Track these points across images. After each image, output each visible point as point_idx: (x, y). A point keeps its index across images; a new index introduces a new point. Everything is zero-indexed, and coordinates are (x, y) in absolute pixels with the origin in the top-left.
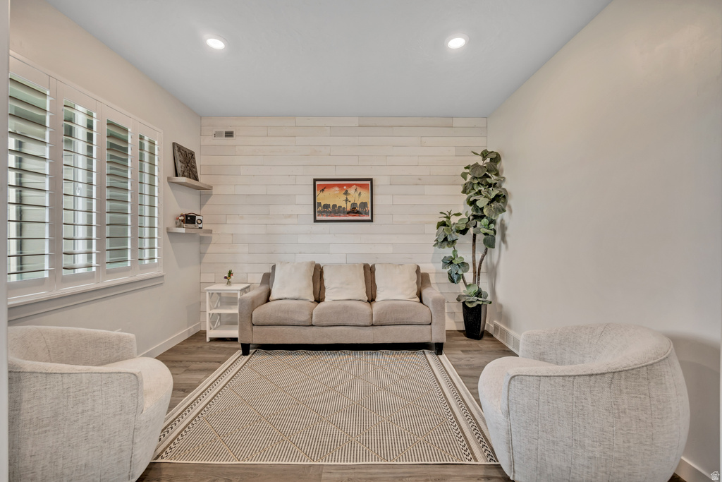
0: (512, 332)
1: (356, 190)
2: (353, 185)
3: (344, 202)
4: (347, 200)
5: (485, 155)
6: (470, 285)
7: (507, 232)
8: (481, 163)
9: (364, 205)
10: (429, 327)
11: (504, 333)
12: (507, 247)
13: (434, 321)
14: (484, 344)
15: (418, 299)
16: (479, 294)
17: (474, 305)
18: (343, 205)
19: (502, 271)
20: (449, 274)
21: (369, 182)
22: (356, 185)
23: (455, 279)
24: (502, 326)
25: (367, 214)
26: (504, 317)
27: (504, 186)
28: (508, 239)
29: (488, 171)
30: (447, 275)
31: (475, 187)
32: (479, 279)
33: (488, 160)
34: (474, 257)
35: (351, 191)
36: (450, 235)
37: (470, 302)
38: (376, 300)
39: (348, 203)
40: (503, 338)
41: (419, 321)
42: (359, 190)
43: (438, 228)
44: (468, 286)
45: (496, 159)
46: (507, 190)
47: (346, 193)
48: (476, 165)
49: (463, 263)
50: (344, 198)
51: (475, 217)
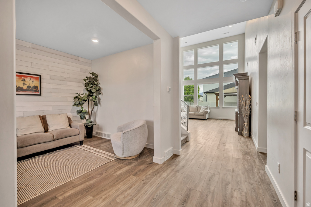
0: (103, 132)
1: (30, 79)
2: (29, 76)
3: (23, 85)
4: (24, 84)
5: (93, 74)
6: (88, 120)
7: (101, 101)
8: (92, 77)
9: (36, 87)
10: (78, 136)
11: (100, 134)
12: (101, 106)
13: (80, 133)
14: (93, 139)
15: (69, 127)
16: (91, 122)
17: (91, 126)
18: (22, 86)
19: (99, 113)
20: (80, 116)
21: (39, 77)
22: (31, 77)
23: (83, 118)
24: (99, 131)
25: (38, 91)
26: (100, 128)
27: (99, 85)
28: (101, 103)
29: (94, 80)
30: (80, 117)
31: (89, 85)
32: (91, 117)
33: (94, 76)
34: (89, 109)
35: (27, 80)
36: (81, 102)
37: (89, 125)
38: (49, 131)
39: (25, 85)
40: (100, 135)
41: (74, 134)
42: (32, 80)
43: (74, 99)
44: (87, 120)
45: (97, 76)
46: (101, 87)
47: (24, 80)
48: (90, 77)
49: (86, 112)
50: (23, 82)
51: (89, 95)
